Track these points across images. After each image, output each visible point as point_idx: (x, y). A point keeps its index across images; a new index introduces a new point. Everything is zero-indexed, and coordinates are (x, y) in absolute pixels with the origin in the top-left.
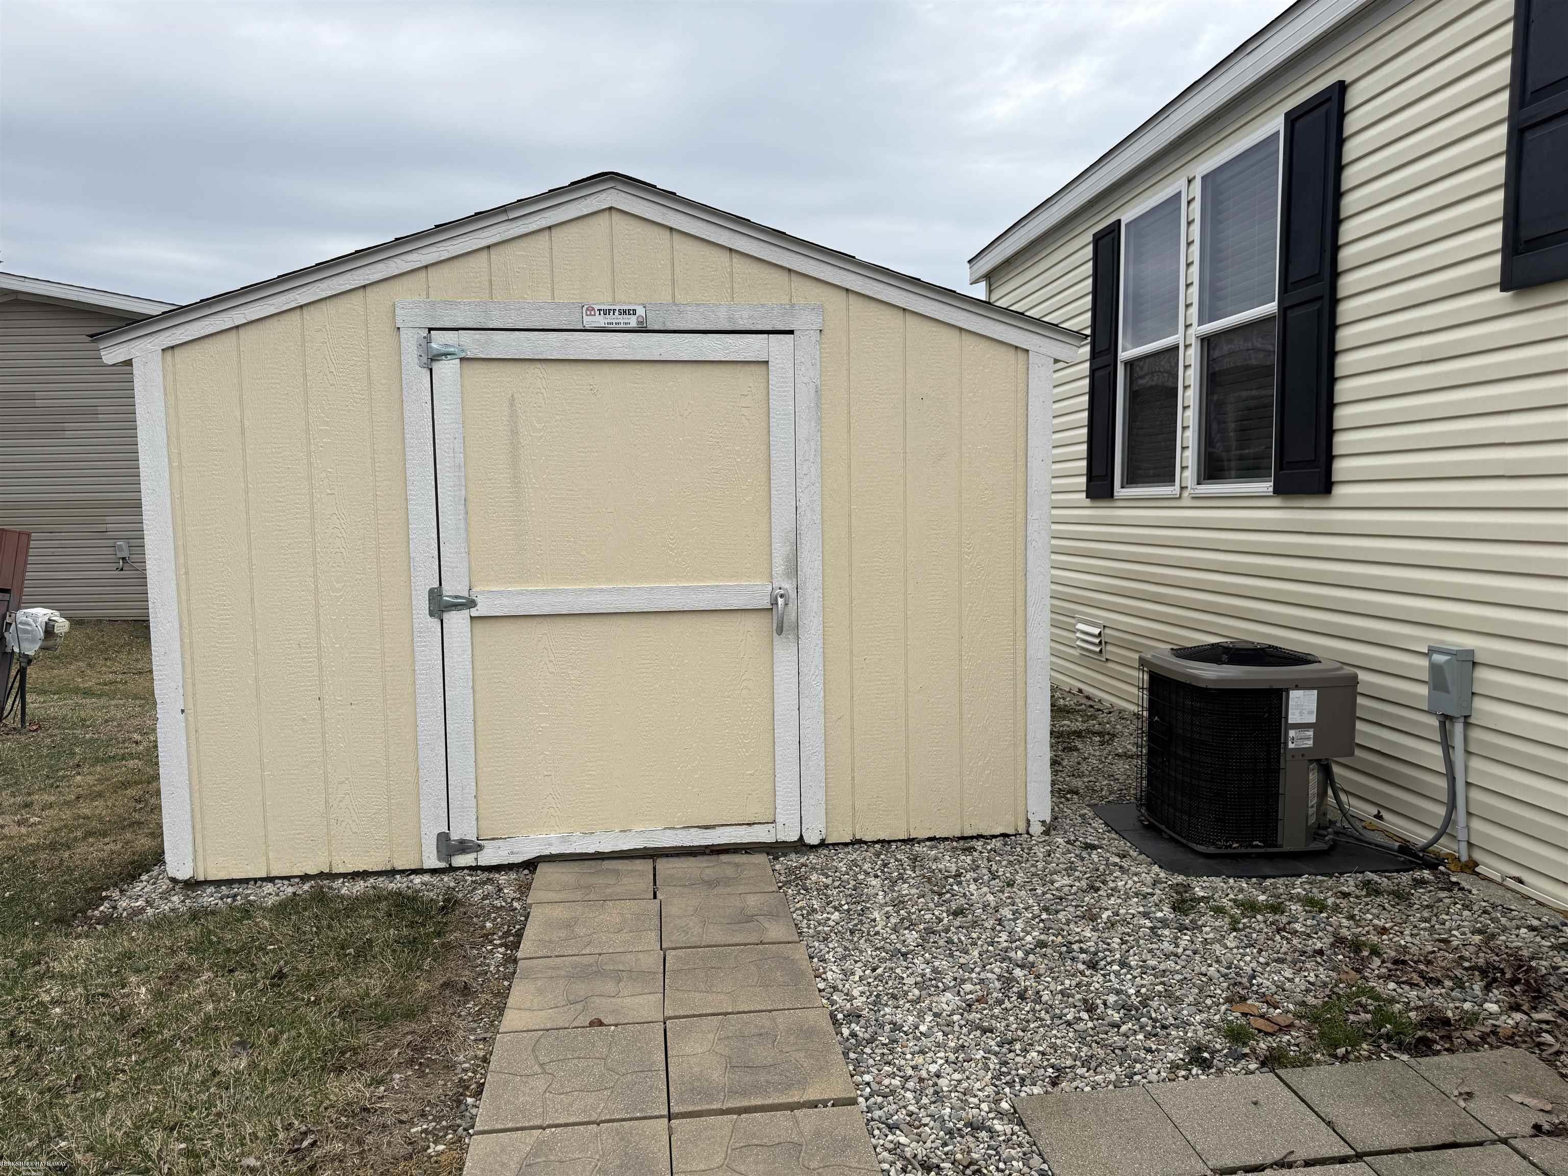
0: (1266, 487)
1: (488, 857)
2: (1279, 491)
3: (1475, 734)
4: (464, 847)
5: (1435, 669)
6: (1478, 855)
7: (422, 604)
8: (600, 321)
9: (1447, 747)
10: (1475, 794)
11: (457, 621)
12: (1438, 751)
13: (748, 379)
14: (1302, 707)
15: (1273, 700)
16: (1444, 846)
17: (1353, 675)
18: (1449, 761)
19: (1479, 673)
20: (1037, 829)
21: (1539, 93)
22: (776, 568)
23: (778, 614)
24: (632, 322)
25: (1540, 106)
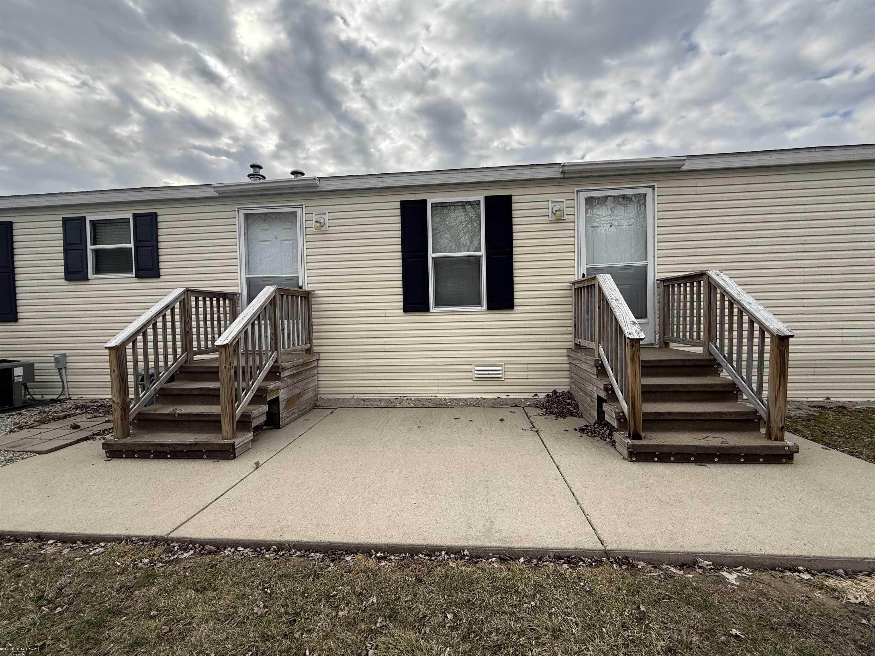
3: (67, 371)
5: (56, 359)
6: (71, 396)
9: (61, 375)
10: (69, 383)
12: (59, 377)
14: (18, 372)
15: (9, 372)
16: (62, 397)
17: (33, 364)
18: (62, 379)
19: (68, 358)
21: (70, 244)
25: (71, 247)
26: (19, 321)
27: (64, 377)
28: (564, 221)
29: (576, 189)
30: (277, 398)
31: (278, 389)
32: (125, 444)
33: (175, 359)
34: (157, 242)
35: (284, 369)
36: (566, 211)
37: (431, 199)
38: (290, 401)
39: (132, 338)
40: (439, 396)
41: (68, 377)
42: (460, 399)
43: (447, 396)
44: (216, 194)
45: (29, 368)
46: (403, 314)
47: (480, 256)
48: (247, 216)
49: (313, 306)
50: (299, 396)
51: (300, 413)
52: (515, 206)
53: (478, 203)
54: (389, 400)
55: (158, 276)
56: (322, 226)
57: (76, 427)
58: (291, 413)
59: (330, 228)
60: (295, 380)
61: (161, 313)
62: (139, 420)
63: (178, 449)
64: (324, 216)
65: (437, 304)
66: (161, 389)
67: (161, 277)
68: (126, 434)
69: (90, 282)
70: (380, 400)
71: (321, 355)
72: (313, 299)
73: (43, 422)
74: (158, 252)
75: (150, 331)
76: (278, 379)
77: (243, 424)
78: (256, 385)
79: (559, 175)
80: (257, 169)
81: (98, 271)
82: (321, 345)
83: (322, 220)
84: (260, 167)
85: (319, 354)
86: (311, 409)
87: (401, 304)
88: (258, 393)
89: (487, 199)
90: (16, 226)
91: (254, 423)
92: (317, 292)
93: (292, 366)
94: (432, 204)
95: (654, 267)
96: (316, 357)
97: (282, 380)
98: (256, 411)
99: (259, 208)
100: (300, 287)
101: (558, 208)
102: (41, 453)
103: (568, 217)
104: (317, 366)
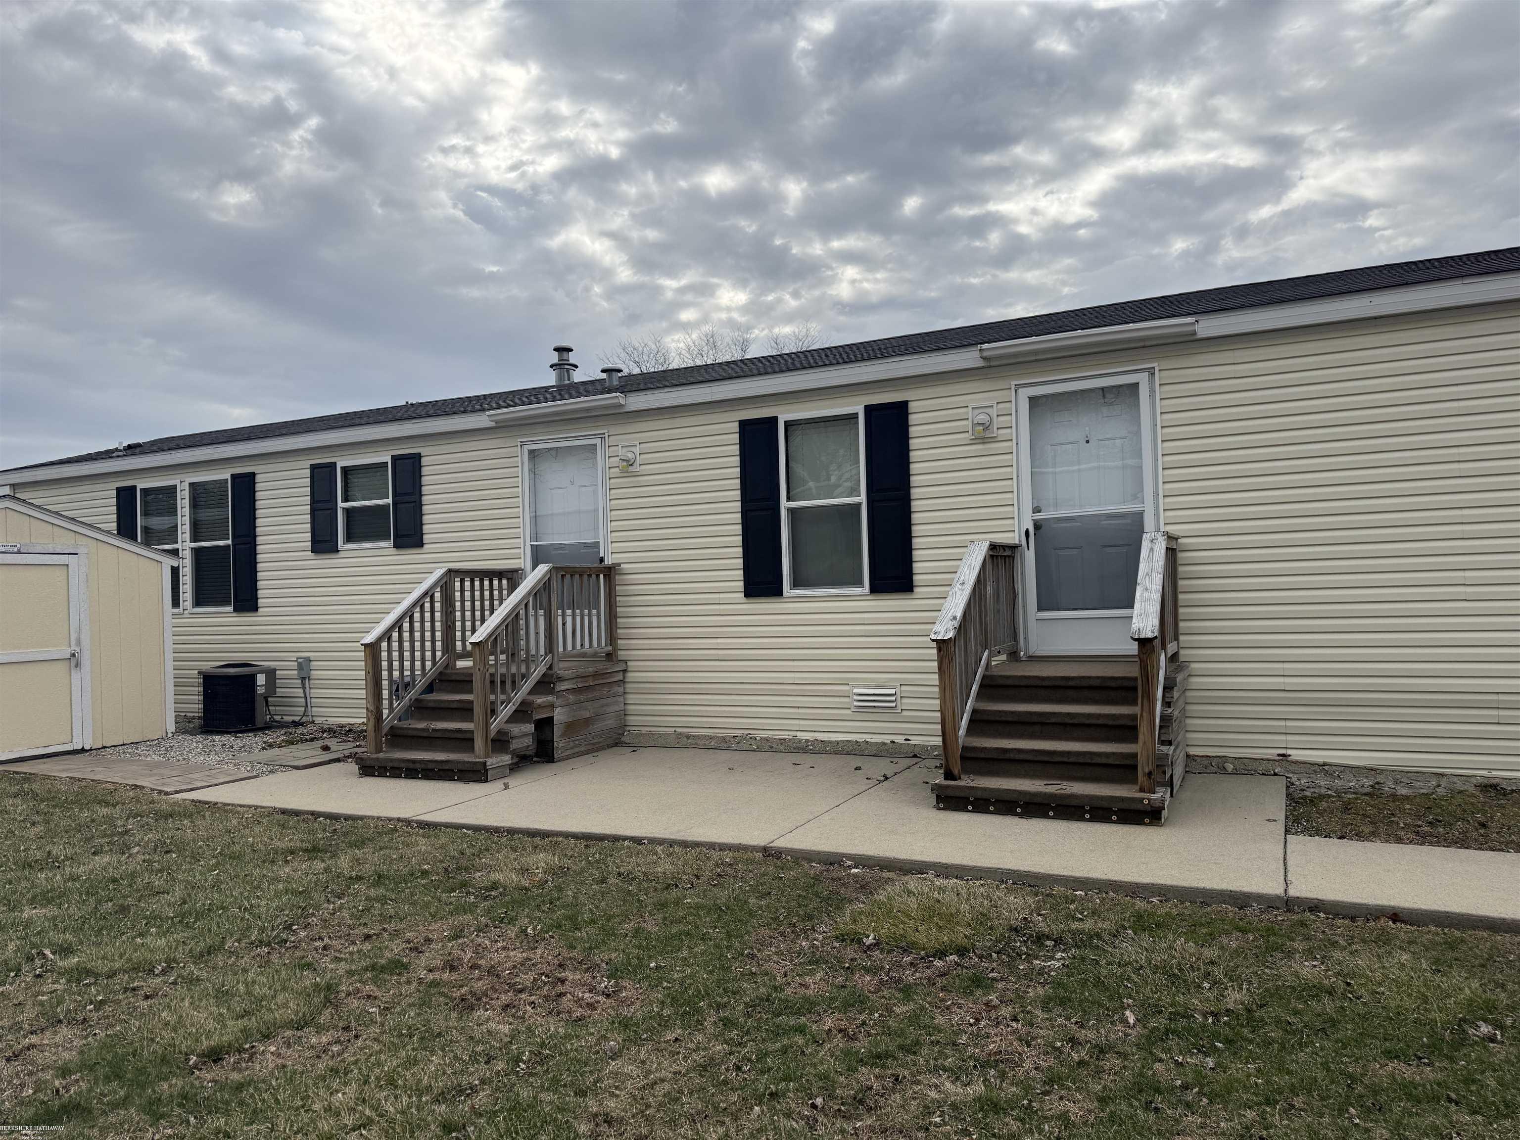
0: (230, 609)
2: (235, 610)
3: (312, 682)
5: (300, 664)
6: (314, 719)
9: (304, 688)
10: (313, 700)
12: (301, 690)
13: (60, 573)
14: (261, 679)
15: (252, 678)
16: (304, 719)
17: (275, 670)
18: (305, 693)
19: (312, 663)
20: (170, 735)
21: (318, 502)
22: (73, 642)
23: (74, 661)
24: (16, 550)
25: (319, 505)
26: (260, 610)
27: (307, 690)
28: (994, 440)
29: (1014, 383)
30: (551, 719)
31: (552, 706)
32: (377, 759)
33: (434, 663)
34: (421, 495)
35: (560, 679)
36: (998, 422)
37: (785, 414)
38: (571, 728)
39: (387, 635)
40: (801, 736)
41: (312, 691)
42: (830, 742)
43: (810, 736)
44: (493, 424)
45: (271, 674)
46: (744, 600)
47: (860, 504)
48: (532, 452)
49: (617, 588)
50: (587, 722)
51: (589, 747)
52: (913, 419)
53: (855, 416)
54: (724, 739)
55: (420, 544)
56: (631, 465)
57: (326, 748)
58: (572, 744)
59: (643, 467)
60: (582, 698)
61: (419, 603)
62: (392, 736)
63: (430, 766)
64: (633, 449)
65: (796, 583)
66: (416, 700)
67: (425, 546)
68: (380, 748)
69: (342, 554)
70: (711, 738)
71: (629, 663)
72: (617, 577)
73: (291, 743)
74: (421, 510)
75: (406, 626)
76: (552, 692)
77: (500, 743)
78: (519, 696)
79: (981, 363)
80: (565, 354)
81: (349, 539)
82: (629, 649)
83: (630, 455)
84: (570, 350)
85: (626, 662)
86: (610, 746)
87: (742, 583)
88: (521, 709)
89: (869, 409)
90: (258, 478)
91: (515, 745)
92: (622, 566)
93: (574, 675)
94: (785, 422)
95: (1157, 515)
96: (621, 667)
97: (558, 694)
98: (516, 729)
99: (542, 441)
100: (602, 560)
101: (983, 418)
102: (297, 768)
103: (1001, 432)
104: (623, 682)
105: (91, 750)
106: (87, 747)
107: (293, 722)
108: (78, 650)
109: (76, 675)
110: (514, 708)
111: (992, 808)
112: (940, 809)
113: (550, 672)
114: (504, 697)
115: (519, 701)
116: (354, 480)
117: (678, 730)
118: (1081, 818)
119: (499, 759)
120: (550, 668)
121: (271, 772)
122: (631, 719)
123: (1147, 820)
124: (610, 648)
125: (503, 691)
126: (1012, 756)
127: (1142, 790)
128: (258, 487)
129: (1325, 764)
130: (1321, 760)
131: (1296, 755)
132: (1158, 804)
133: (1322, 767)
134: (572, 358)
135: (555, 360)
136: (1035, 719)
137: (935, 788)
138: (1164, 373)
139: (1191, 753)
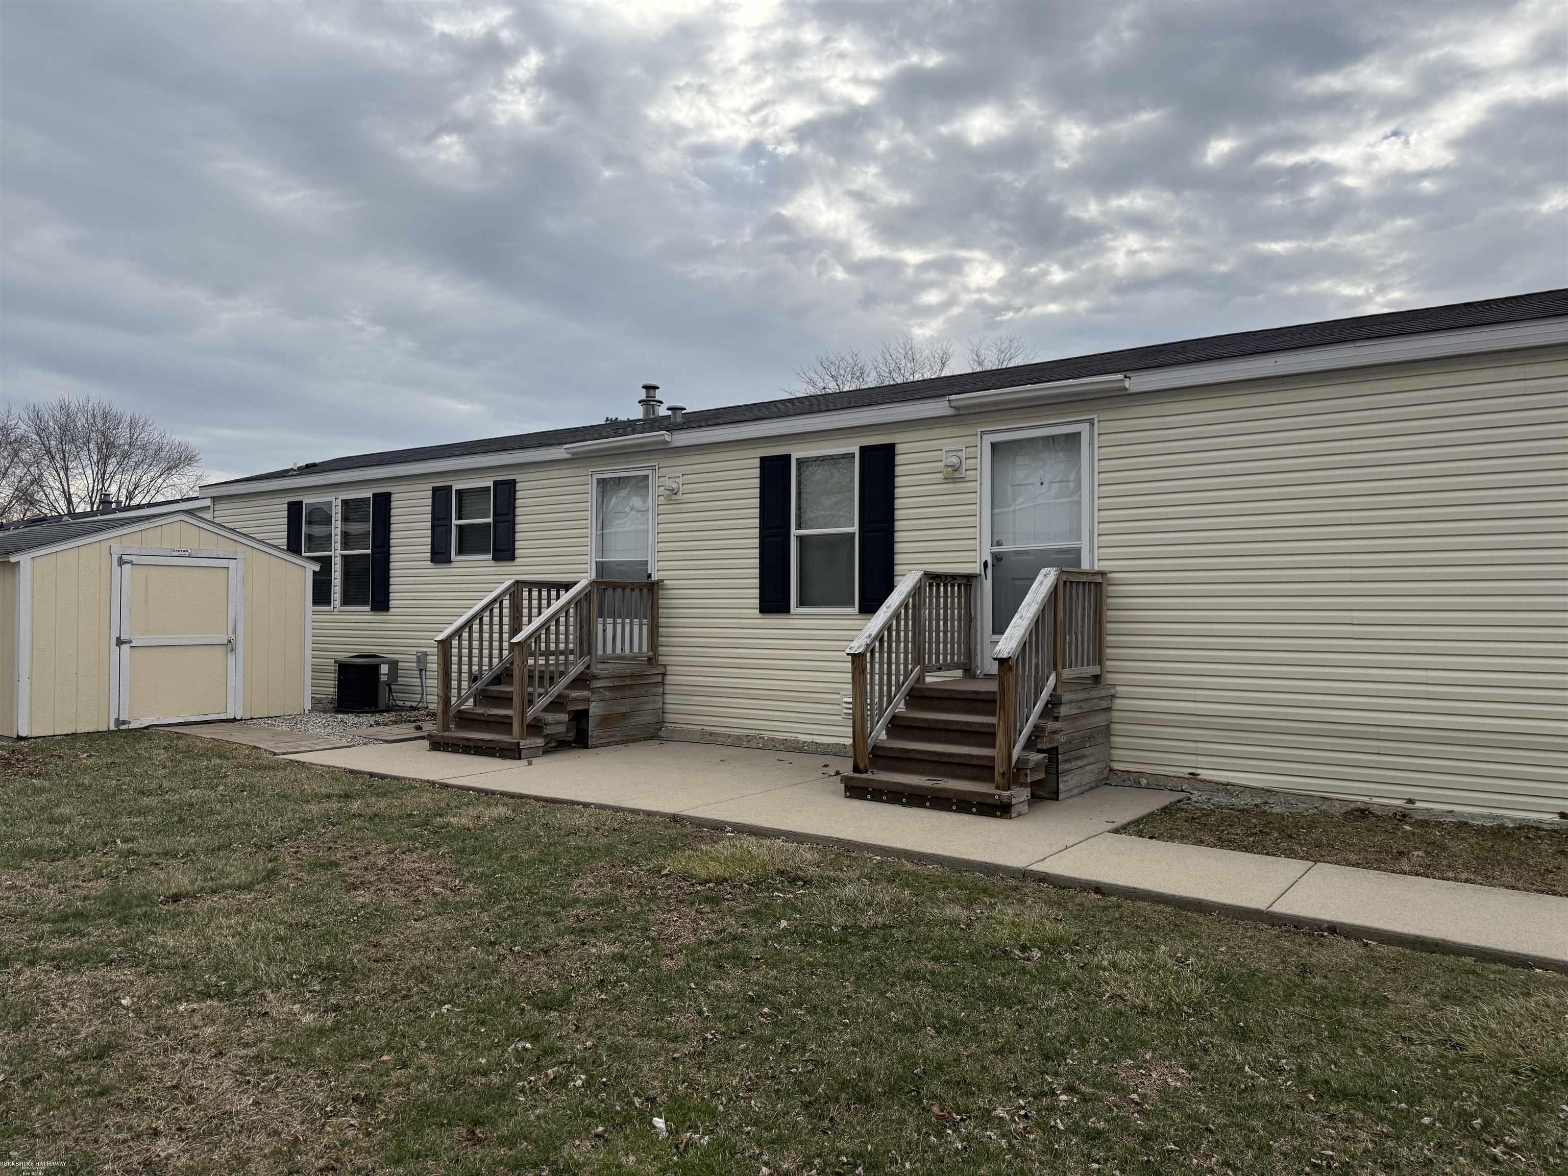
0: (368, 608)
1: (132, 726)
2: (372, 610)
3: (427, 673)
4: (124, 722)
5: (418, 657)
6: (428, 705)
7: (114, 642)
8: (177, 554)
9: (421, 678)
10: (427, 689)
11: (126, 648)
12: (419, 680)
13: (222, 573)
14: (384, 669)
15: (377, 667)
16: (420, 705)
17: (397, 662)
18: (422, 682)
19: (429, 657)
20: (307, 712)
21: (438, 519)
22: (230, 631)
23: (230, 645)
24: (187, 554)
25: (436, 522)
26: (390, 610)
27: (423, 680)
28: (962, 480)
29: (979, 430)
30: (587, 711)
31: (588, 700)
32: (442, 737)
33: (501, 659)
34: (514, 516)
35: (595, 677)
36: (966, 464)
37: (797, 453)
38: (605, 720)
39: (458, 632)
40: (802, 738)
41: (428, 681)
42: (823, 744)
43: (808, 738)
44: (569, 456)
45: (394, 664)
46: (760, 615)
47: (854, 534)
48: (600, 481)
49: (660, 601)
50: (624, 716)
51: (625, 738)
52: (899, 459)
53: (853, 455)
54: (739, 737)
55: (513, 558)
56: (676, 494)
57: (419, 728)
58: (609, 734)
59: (684, 496)
60: (619, 695)
61: (489, 607)
62: (460, 719)
63: (480, 744)
64: (677, 480)
65: (802, 603)
66: (483, 690)
67: (517, 560)
68: (446, 728)
69: (453, 564)
70: (729, 736)
71: (668, 668)
72: (660, 592)
73: (395, 723)
74: (514, 529)
75: (476, 627)
76: (587, 688)
77: (535, 728)
78: (555, 690)
79: (951, 412)
80: (652, 391)
81: (461, 551)
82: (671, 655)
83: (674, 486)
84: (656, 388)
85: (665, 666)
86: (645, 739)
87: (758, 601)
88: (557, 700)
89: (863, 450)
90: (393, 497)
91: (548, 730)
92: (665, 582)
93: (610, 675)
94: (797, 459)
95: (1092, 551)
96: (662, 671)
97: (593, 691)
98: (550, 717)
99: (611, 471)
100: (649, 576)
101: (954, 460)
102: (387, 742)
103: (968, 473)
104: (663, 683)
105: (241, 720)
106: (238, 718)
107: (411, 707)
108: (233, 637)
109: (231, 658)
110: (550, 699)
111: (885, 798)
112: (846, 797)
113: (588, 671)
114: (541, 690)
115: (556, 694)
116: (466, 501)
117: (705, 728)
118: (949, 810)
119: (532, 741)
120: (588, 667)
121: (366, 744)
122: (669, 717)
123: (998, 813)
124: (651, 653)
125: (541, 685)
126: (911, 755)
127: (997, 788)
128: (393, 504)
129: (1228, 784)
130: (1224, 780)
131: (1204, 774)
132: (1005, 800)
133: (1225, 787)
134: (659, 395)
135: (644, 397)
136: (941, 726)
137: (846, 780)
138: (1102, 424)
139: (1115, 768)
